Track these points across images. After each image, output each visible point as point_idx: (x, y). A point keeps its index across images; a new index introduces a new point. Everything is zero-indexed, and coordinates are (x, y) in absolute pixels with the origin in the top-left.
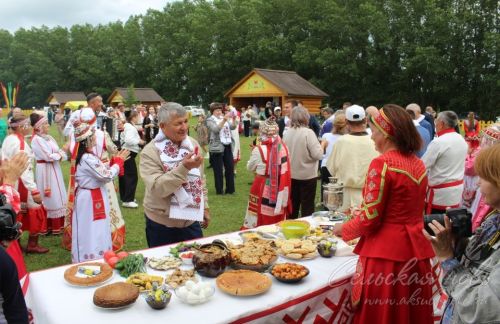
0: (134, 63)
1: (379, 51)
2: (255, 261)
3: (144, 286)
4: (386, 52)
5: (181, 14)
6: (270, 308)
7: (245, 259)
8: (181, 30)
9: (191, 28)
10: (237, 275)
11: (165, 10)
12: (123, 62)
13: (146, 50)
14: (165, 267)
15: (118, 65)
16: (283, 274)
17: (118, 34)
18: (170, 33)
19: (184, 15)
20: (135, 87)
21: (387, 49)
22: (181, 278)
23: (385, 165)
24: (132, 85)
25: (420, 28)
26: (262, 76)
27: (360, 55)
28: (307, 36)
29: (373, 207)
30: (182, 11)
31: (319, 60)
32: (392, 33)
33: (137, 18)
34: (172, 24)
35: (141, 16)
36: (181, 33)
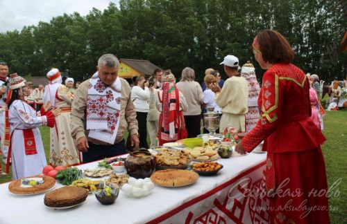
0: (29, 61)
1: (202, 47)
2: (176, 163)
3: (89, 188)
4: (207, 48)
5: (62, 25)
6: (204, 193)
7: (168, 162)
8: (63, 37)
9: (70, 35)
10: (167, 173)
11: (51, 22)
12: (20, 60)
13: (38, 51)
14: (100, 174)
15: (16, 63)
16: (203, 169)
17: (15, 40)
18: (55, 38)
19: (65, 26)
20: (32, 76)
21: (207, 46)
22: (119, 179)
23: (276, 76)
24: (30, 75)
25: (227, 31)
26: (126, 64)
27: (189, 50)
28: (152, 38)
29: (272, 112)
30: (63, 23)
31: (161, 54)
32: (209, 35)
33: (29, 28)
34: (56, 32)
35: (33, 27)
36: (63, 38)
